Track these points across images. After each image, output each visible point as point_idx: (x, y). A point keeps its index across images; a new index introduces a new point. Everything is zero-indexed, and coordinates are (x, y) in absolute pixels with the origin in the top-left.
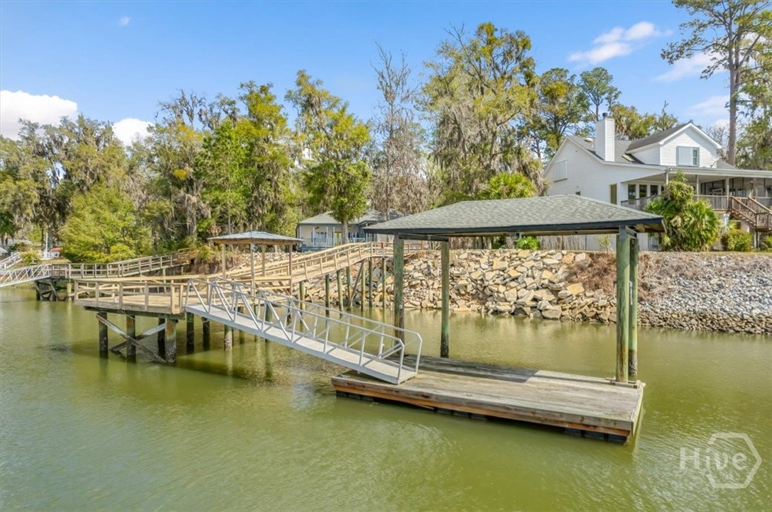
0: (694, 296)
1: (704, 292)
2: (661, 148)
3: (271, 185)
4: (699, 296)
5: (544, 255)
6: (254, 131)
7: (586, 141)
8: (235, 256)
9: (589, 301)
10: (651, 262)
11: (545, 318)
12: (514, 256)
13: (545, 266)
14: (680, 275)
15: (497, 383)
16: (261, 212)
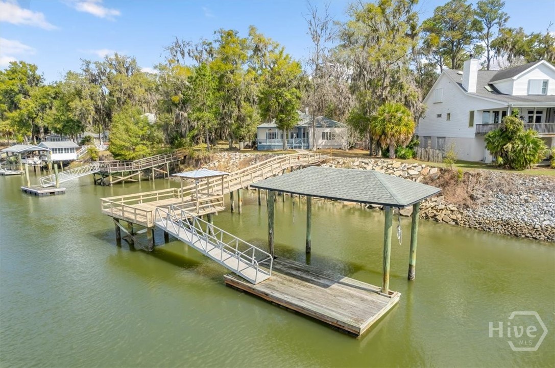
0: (505, 207)
1: (513, 204)
2: (514, 82)
3: (235, 104)
4: (509, 208)
5: (410, 166)
6: (223, 67)
7: (458, 74)
8: (211, 155)
9: (433, 204)
10: (481, 179)
11: (401, 215)
12: (390, 166)
13: (408, 175)
14: (500, 190)
15: (310, 287)
16: (230, 122)
